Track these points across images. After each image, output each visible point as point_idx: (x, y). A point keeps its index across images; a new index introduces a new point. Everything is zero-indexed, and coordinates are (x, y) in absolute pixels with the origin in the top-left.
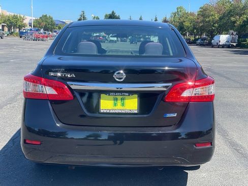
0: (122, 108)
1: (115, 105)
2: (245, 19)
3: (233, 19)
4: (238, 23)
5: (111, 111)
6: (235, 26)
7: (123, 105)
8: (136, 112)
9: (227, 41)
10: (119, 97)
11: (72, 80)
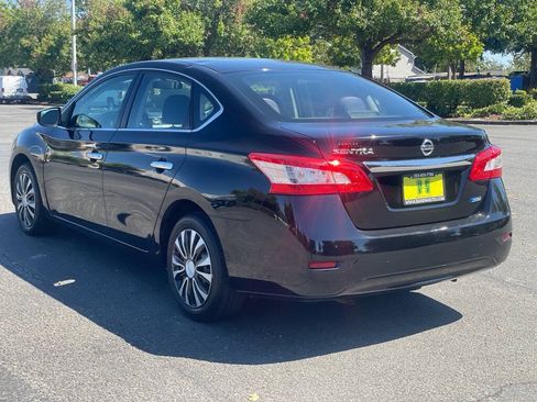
0: (427, 195)
1: (420, 192)
2: (52, 43)
3: (24, 41)
4: (39, 51)
5: (418, 202)
6: (30, 57)
7: (428, 190)
8: (443, 199)
9: (20, 90)
10: (423, 180)
11: (370, 158)
